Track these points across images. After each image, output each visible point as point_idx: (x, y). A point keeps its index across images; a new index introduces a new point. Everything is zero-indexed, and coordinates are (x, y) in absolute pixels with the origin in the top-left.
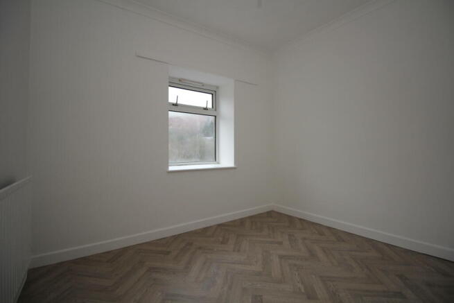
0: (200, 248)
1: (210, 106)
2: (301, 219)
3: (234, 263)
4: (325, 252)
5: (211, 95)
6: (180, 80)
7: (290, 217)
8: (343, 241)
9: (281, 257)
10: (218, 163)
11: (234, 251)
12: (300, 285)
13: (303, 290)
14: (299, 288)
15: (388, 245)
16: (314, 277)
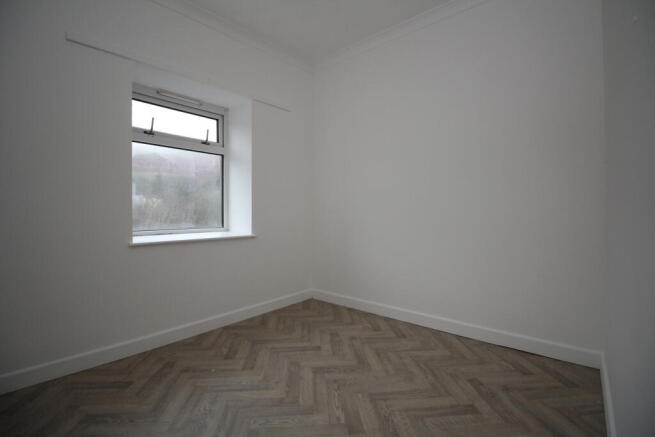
0: (186, 370)
1: (213, 138)
2: (350, 309)
3: (241, 390)
4: (379, 355)
5: (215, 122)
6: (158, 92)
7: (335, 307)
8: (404, 336)
9: (317, 371)
10: (228, 230)
11: (243, 369)
12: (339, 413)
13: (343, 421)
14: (338, 419)
15: (459, 337)
16: (360, 396)
